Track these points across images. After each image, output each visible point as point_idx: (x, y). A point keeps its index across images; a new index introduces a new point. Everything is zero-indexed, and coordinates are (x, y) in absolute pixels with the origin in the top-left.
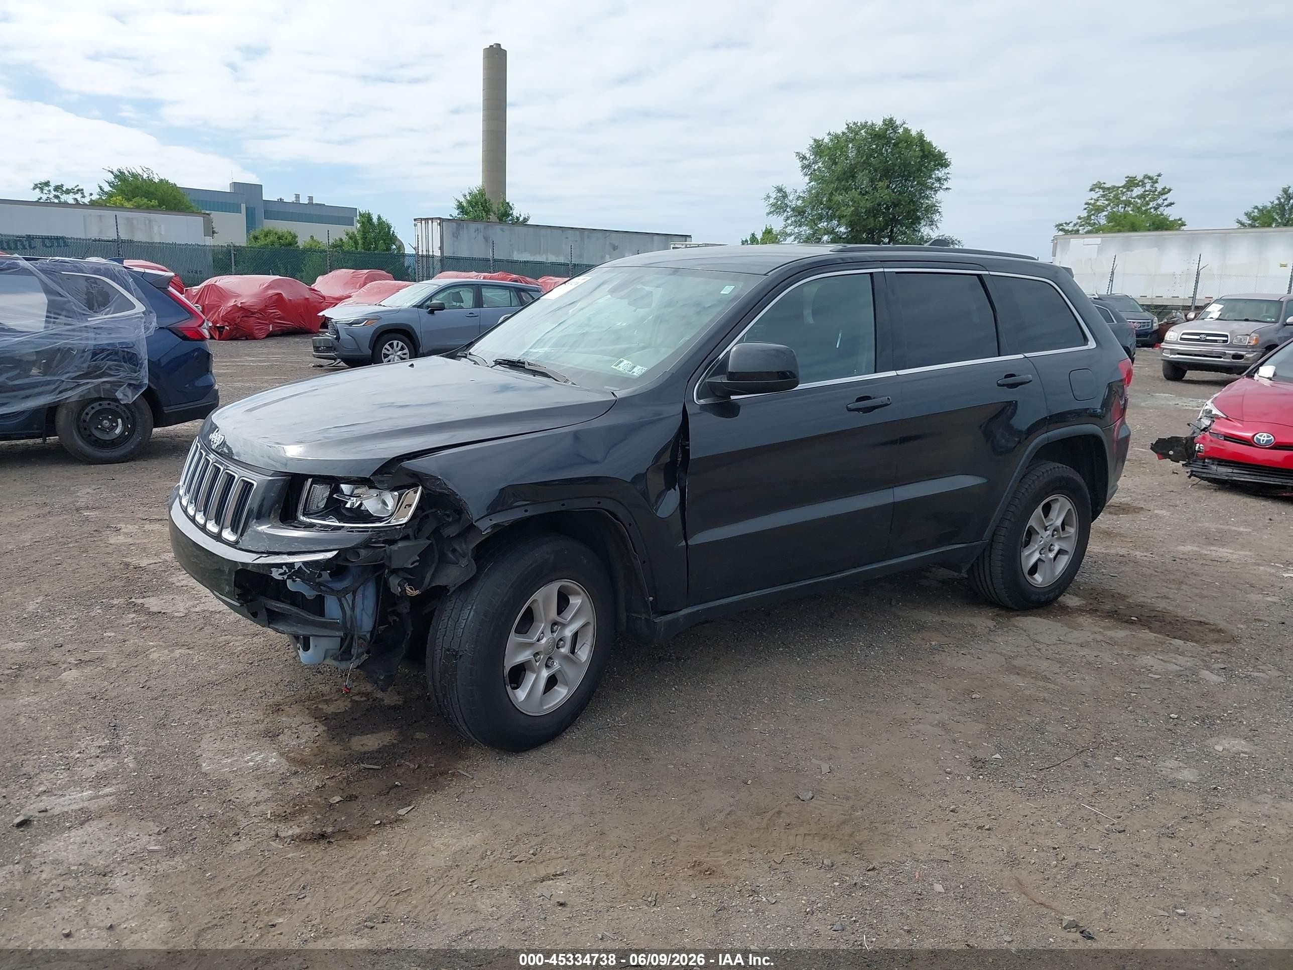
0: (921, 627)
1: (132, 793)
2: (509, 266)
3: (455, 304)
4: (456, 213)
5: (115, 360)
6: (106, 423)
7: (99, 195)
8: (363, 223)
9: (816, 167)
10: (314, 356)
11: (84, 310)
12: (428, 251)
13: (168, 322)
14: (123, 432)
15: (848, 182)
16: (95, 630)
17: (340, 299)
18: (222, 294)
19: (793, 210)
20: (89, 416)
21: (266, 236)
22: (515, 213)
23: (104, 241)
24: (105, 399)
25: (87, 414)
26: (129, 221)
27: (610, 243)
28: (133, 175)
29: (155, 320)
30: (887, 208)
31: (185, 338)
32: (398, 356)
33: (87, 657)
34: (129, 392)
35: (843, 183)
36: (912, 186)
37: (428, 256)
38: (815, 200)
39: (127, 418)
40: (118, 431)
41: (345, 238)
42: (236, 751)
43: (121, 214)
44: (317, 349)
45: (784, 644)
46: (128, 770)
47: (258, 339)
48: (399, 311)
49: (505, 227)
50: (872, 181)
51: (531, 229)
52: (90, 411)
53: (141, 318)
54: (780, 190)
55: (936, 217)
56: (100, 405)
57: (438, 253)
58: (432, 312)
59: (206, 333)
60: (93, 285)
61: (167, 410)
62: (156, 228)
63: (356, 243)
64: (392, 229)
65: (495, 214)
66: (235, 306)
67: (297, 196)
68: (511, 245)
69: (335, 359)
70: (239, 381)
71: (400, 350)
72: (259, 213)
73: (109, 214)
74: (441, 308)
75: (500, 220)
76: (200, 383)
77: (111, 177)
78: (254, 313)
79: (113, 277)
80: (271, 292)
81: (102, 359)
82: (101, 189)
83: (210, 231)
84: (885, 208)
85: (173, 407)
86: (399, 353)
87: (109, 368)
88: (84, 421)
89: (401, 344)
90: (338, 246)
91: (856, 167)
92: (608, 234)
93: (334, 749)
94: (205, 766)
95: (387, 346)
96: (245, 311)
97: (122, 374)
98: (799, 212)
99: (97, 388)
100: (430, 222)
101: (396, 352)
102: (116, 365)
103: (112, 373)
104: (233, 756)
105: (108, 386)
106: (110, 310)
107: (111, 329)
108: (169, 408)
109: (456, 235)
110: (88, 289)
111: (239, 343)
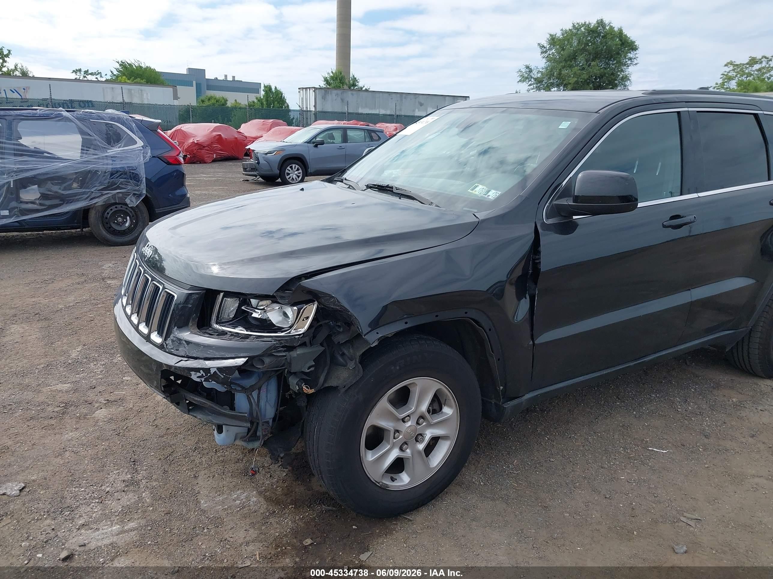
0: (718, 386)
1: (149, 528)
2: (358, 117)
3: (329, 141)
4: (322, 84)
5: (125, 178)
6: (120, 219)
7: (111, 76)
8: (266, 91)
9: (550, 53)
10: (243, 174)
11: (105, 145)
12: (307, 108)
13: (158, 153)
14: (131, 225)
15: (571, 62)
16: (117, 374)
17: (256, 138)
18: (185, 135)
19: (535, 79)
20: (109, 215)
21: (209, 100)
22: (360, 84)
23: (115, 103)
24: (119, 204)
25: (108, 213)
26: (130, 91)
27: (419, 102)
28: (130, 65)
29: (150, 151)
30: (596, 79)
31: (168, 163)
32: (296, 174)
33: (112, 398)
34: (134, 199)
35: (568, 63)
36: (613, 64)
37: (307, 111)
38: (549, 73)
39: (133, 216)
40: (127, 224)
41: (256, 101)
42: (225, 489)
43: (124, 87)
44: (245, 170)
45: (619, 399)
46: (146, 505)
47: (207, 163)
48: (296, 145)
49: (354, 92)
50: (587, 61)
51: (370, 93)
52: (110, 211)
53: (141, 150)
54: (527, 67)
55: (628, 83)
56: (116, 207)
57: (313, 109)
58: (316, 146)
59: (182, 160)
60: (110, 128)
61: (158, 211)
62: (145, 95)
63: (262, 104)
64: (283, 95)
65: (347, 85)
66: (193, 142)
67: (226, 76)
68: (357, 104)
69: (256, 176)
70: (198, 190)
71: (297, 171)
72: (204, 86)
73: (118, 87)
74: (322, 143)
75: (350, 88)
76: (178, 193)
77: (118, 66)
78: (204, 147)
79: (123, 124)
80: (215, 134)
81: (117, 178)
82: (112, 73)
83: (176, 97)
84: (594, 79)
85: (161, 209)
86: (296, 172)
87: (121, 183)
88: (106, 218)
89: (297, 166)
90: (251, 105)
91: (577, 52)
92: (417, 96)
93: (299, 489)
94: (204, 504)
95: (289, 168)
96: (199, 146)
97: (129, 187)
98: (539, 81)
99: (114, 196)
100: (308, 90)
101: (294, 172)
102: (126, 182)
103: (123, 186)
104: (223, 493)
105: (121, 195)
106: (121, 145)
107: (121, 157)
108: (159, 209)
109: (324, 98)
110: (107, 131)
111: (196, 165)
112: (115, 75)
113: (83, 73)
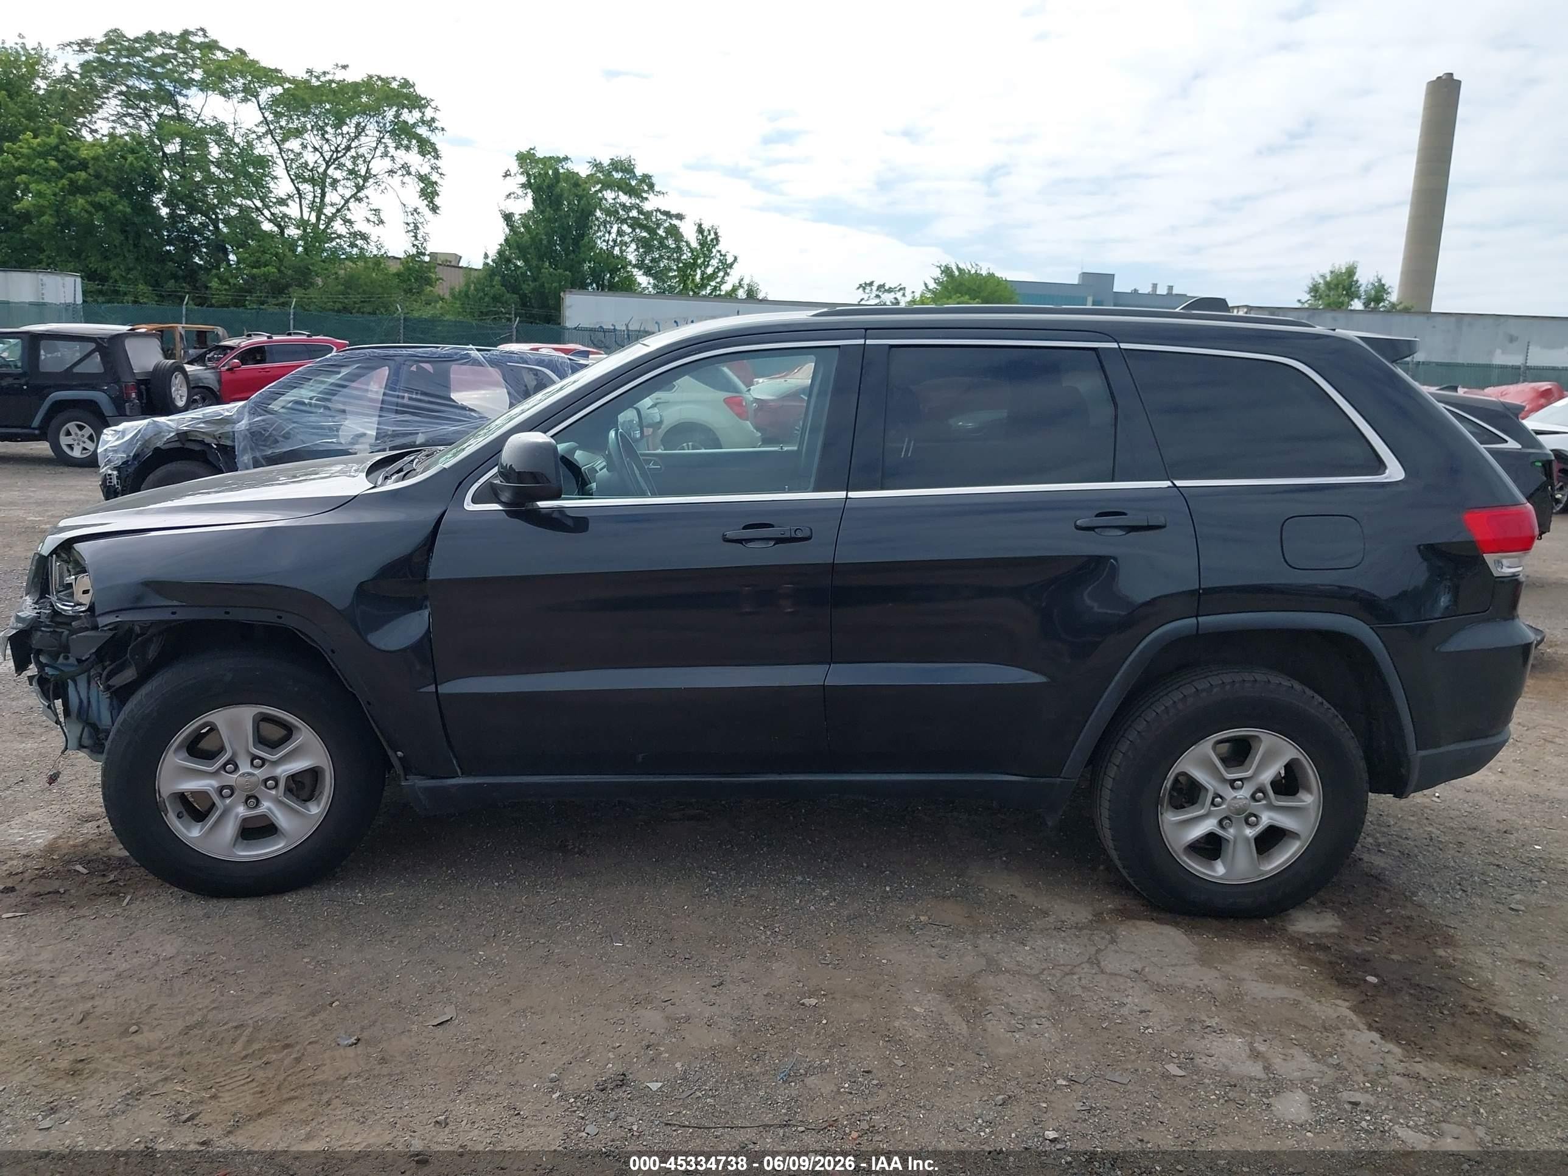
7: (923, 293)
67: (1155, 286)
77: (937, 273)
82: (925, 286)
112: (930, 290)
113: (874, 288)
